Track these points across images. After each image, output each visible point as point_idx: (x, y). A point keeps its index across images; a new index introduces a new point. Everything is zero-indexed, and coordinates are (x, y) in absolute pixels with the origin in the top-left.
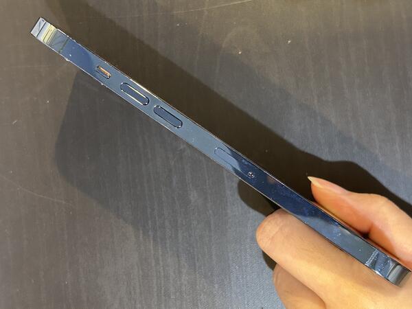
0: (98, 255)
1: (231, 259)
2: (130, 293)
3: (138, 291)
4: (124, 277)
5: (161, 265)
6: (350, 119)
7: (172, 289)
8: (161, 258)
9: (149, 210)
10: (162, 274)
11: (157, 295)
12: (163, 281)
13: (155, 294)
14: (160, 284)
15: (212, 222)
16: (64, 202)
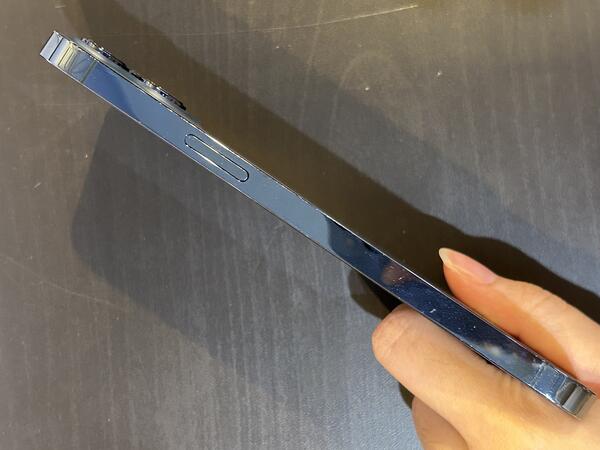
0: (157, 380)
1: (349, 388)
2: (203, 437)
3: (214, 434)
4: (194, 413)
5: (248, 397)
6: (526, 186)
7: (264, 432)
8: (247, 385)
9: (231, 316)
10: (249, 409)
11: (242, 441)
12: (250, 420)
13: (239, 438)
14: (247, 423)
15: (323, 335)
16: (108, 303)
